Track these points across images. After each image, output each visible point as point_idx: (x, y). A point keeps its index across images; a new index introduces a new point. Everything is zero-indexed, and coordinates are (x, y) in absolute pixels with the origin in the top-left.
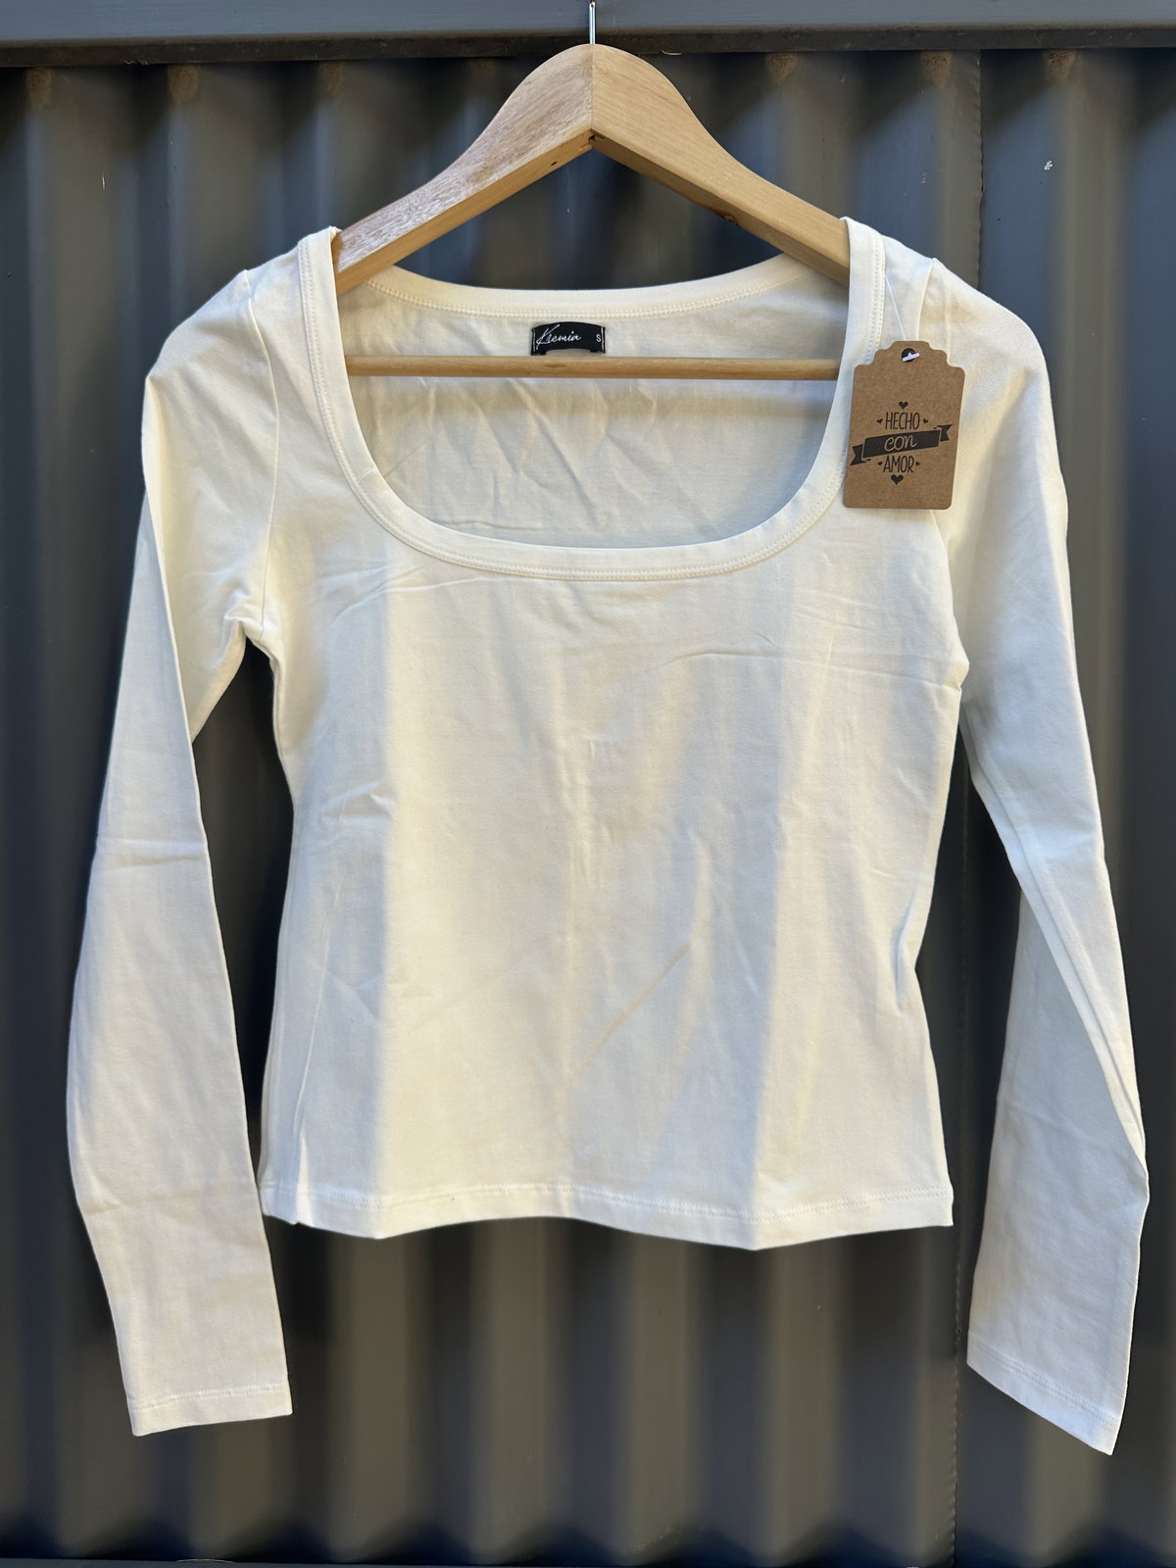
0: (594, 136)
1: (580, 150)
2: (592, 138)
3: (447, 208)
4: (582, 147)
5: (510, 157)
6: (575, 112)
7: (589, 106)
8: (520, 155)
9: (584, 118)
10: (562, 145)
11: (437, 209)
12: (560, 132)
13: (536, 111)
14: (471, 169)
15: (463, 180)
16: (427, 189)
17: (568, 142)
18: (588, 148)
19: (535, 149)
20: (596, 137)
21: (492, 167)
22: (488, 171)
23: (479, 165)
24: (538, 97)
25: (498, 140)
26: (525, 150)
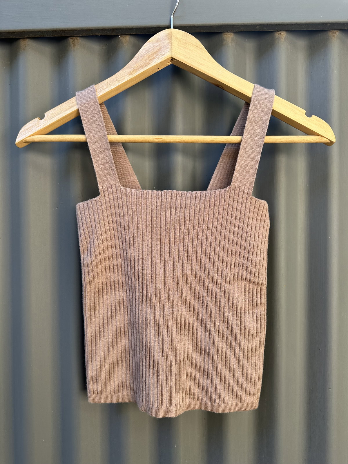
5: (142, 67)
6: (166, 50)
7: (171, 49)
8: (146, 66)
10: (161, 62)
13: (152, 51)
14: (129, 70)
16: (113, 78)
17: (163, 61)
18: (170, 63)
19: (151, 64)
20: (173, 60)
21: (136, 70)
22: (135, 71)
23: (132, 69)
24: (152, 46)
25: (138, 61)
26: (148, 64)
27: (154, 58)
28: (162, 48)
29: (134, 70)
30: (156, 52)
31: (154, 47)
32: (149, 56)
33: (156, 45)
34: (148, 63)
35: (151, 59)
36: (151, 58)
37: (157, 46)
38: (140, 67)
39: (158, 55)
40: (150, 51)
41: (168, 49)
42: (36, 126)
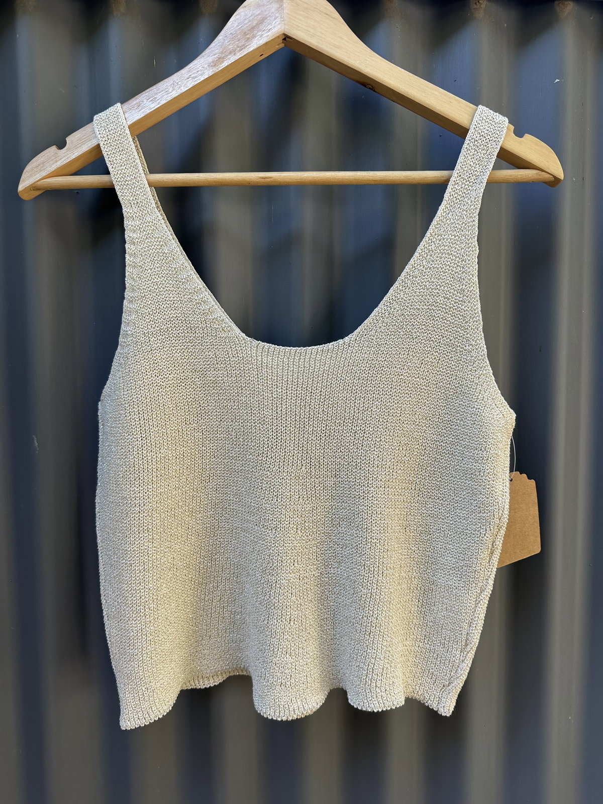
0: (286, 38)
1: (277, 47)
2: (284, 39)
3: (196, 83)
4: (278, 45)
5: (234, 51)
6: (274, 22)
7: (282, 19)
8: (240, 50)
9: (279, 26)
10: (266, 43)
11: (190, 84)
12: (265, 35)
13: (250, 23)
14: (210, 59)
15: (206, 66)
16: (184, 72)
17: (270, 41)
18: (282, 45)
19: (250, 46)
20: (287, 39)
21: (223, 58)
22: (221, 60)
23: (215, 56)
24: (250, 15)
25: (227, 41)
26: (244, 47)
27: (254, 37)
28: (266, 18)
29: (219, 58)
30: (258, 25)
31: (253, 17)
32: (245, 33)
33: (258, 12)
34: (244, 45)
35: (249, 38)
36: (248, 36)
37: (259, 14)
38: (230, 53)
39: (260, 31)
40: (246, 24)
41: (278, 20)
42: (52, 160)
